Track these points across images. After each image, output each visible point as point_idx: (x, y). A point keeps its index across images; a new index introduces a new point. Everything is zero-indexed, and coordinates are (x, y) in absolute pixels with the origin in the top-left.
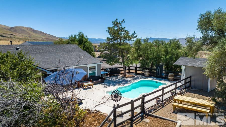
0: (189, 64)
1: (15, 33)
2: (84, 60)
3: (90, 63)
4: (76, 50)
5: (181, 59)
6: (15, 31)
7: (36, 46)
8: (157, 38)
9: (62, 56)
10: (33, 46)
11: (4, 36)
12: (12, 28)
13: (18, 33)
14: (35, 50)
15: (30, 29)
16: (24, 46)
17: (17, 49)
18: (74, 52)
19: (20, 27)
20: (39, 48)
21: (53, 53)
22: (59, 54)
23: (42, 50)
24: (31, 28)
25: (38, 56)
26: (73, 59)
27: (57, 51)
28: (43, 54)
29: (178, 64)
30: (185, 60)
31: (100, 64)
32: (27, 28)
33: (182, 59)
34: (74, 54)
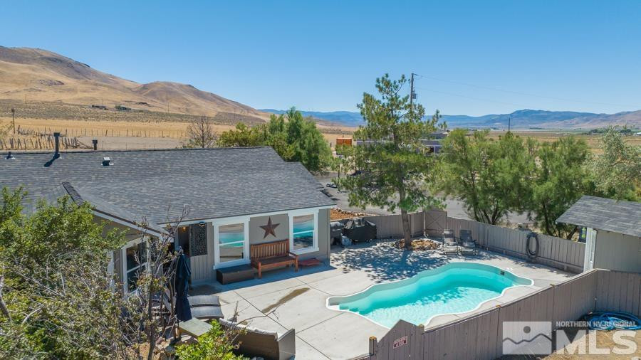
0: (609, 226)
1: (152, 101)
2: (283, 195)
3: (297, 206)
4: (266, 164)
5: (584, 205)
6: (153, 94)
7: (158, 153)
8: (548, 112)
9: (221, 181)
10: (148, 153)
11: (125, 109)
12: (145, 87)
13: (158, 99)
14: (152, 164)
15: (187, 88)
16: (126, 153)
17: (106, 163)
18: (258, 170)
19: (165, 83)
20: (164, 158)
21: (199, 175)
22: (214, 177)
23: (171, 166)
24: (190, 86)
25: (156, 183)
26: (250, 192)
27: (213, 168)
28: (170, 176)
29: (571, 221)
30: (596, 208)
31: (327, 209)
32: (181, 86)
33: (589, 203)
34: (258, 176)
